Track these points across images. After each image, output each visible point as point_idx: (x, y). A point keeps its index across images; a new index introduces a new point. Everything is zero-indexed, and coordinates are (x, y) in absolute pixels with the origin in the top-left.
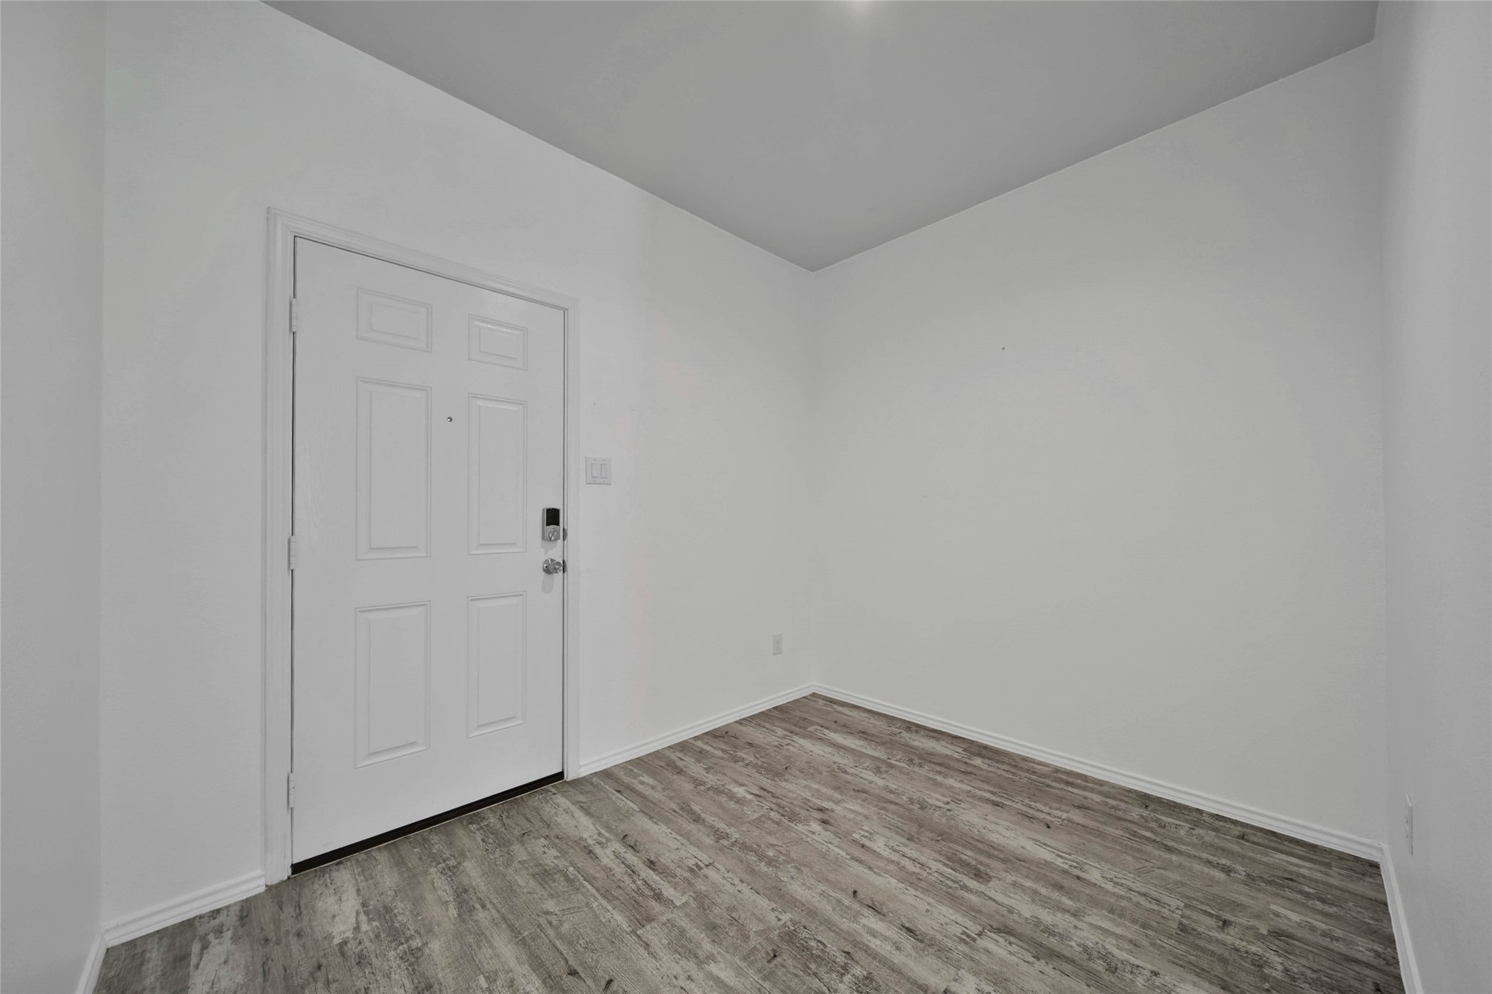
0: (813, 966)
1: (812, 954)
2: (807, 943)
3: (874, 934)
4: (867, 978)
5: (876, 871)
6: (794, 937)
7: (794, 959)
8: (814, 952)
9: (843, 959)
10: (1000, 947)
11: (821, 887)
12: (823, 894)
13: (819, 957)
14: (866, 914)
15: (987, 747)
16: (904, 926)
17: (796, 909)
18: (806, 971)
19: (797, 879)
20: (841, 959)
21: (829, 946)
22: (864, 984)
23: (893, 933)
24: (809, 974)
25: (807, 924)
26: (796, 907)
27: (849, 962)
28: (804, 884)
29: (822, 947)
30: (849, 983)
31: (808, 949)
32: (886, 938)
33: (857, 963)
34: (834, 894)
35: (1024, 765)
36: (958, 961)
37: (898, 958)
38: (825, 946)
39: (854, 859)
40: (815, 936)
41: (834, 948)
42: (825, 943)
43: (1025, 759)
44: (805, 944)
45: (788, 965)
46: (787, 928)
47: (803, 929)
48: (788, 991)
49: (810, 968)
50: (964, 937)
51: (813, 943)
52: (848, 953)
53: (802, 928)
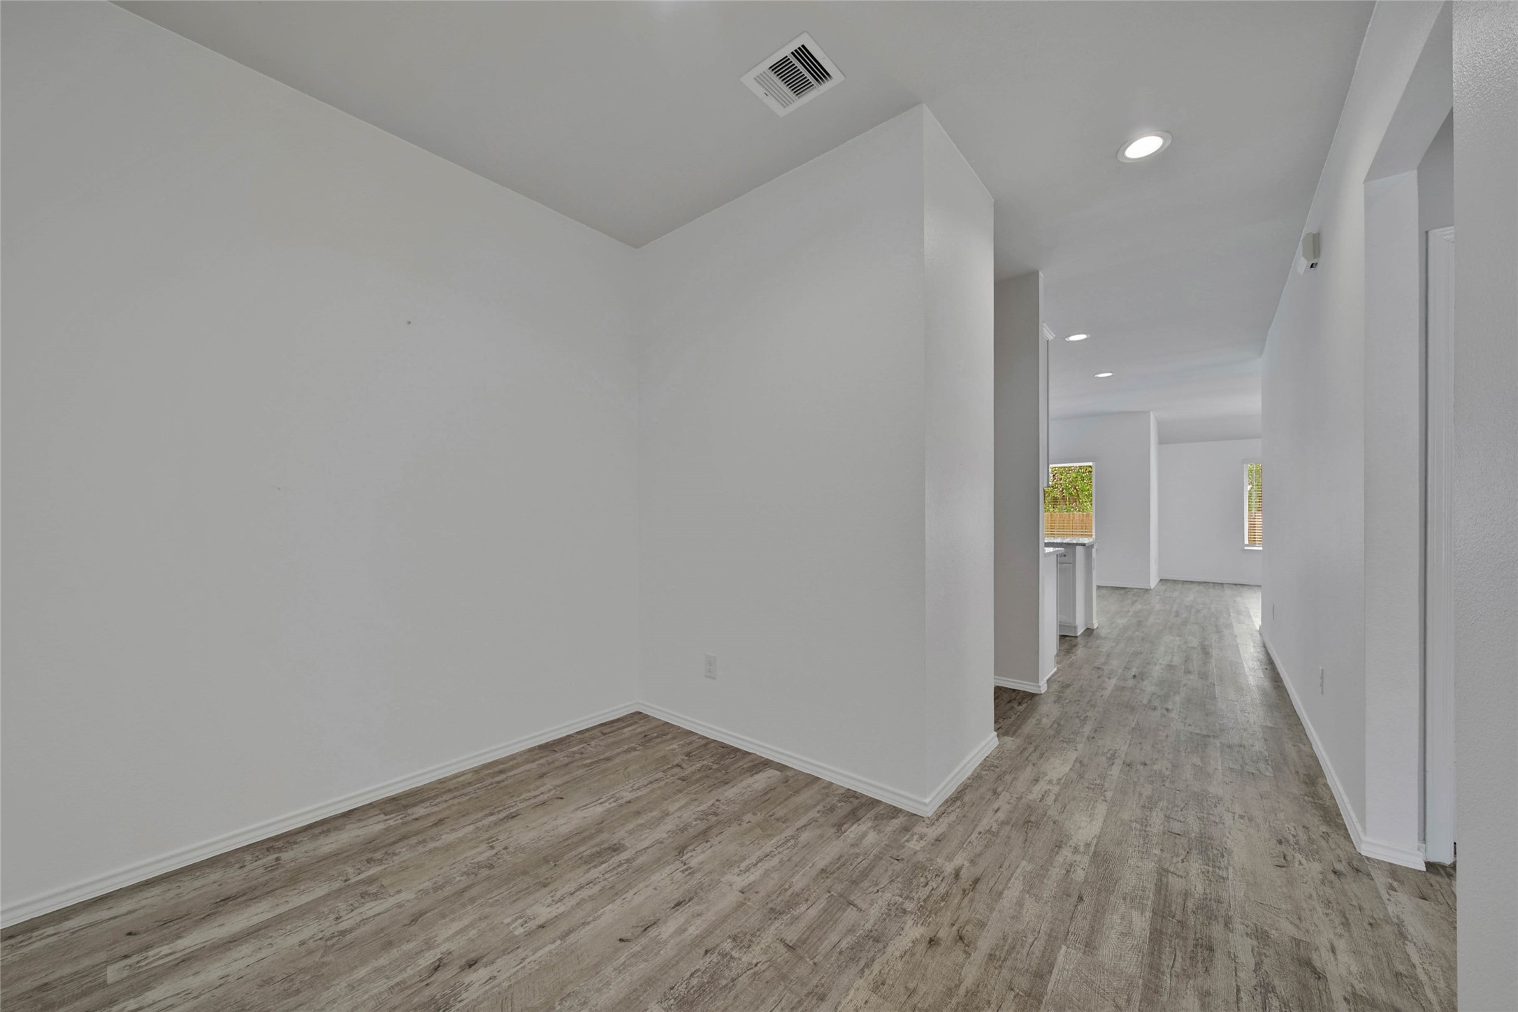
0: (724, 982)
1: (708, 982)
2: (693, 987)
3: (681, 930)
4: (734, 940)
5: (591, 919)
6: (685, 999)
7: (715, 1000)
8: (706, 981)
9: (714, 956)
10: (696, 856)
11: (608, 971)
12: (619, 971)
13: (711, 977)
14: (656, 933)
15: (394, 798)
16: (674, 908)
17: (641, 998)
18: (730, 988)
19: (586, 998)
20: (714, 958)
21: (697, 967)
22: (741, 942)
23: (680, 918)
24: (733, 985)
25: (667, 986)
26: (638, 998)
27: (717, 951)
28: (599, 990)
29: (699, 973)
30: (741, 953)
31: (701, 987)
32: (688, 922)
33: (718, 945)
34: (623, 959)
35: (451, 785)
36: (712, 880)
37: (711, 916)
38: (698, 970)
39: (563, 937)
40: (685, 978)
41: (701, 962)
42: (694, 970)
43: (441, 782)
44: (695, 988)
45: (724, 1005)
46: (672, 1007)
47: (675, 990)
48: (756, 1003)
49: (727, 985)
50: (687, 873)
51: (694, 982)
52: (707, 952)
53: (672, 991)
